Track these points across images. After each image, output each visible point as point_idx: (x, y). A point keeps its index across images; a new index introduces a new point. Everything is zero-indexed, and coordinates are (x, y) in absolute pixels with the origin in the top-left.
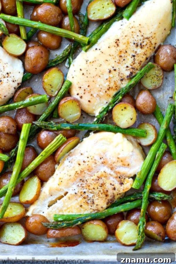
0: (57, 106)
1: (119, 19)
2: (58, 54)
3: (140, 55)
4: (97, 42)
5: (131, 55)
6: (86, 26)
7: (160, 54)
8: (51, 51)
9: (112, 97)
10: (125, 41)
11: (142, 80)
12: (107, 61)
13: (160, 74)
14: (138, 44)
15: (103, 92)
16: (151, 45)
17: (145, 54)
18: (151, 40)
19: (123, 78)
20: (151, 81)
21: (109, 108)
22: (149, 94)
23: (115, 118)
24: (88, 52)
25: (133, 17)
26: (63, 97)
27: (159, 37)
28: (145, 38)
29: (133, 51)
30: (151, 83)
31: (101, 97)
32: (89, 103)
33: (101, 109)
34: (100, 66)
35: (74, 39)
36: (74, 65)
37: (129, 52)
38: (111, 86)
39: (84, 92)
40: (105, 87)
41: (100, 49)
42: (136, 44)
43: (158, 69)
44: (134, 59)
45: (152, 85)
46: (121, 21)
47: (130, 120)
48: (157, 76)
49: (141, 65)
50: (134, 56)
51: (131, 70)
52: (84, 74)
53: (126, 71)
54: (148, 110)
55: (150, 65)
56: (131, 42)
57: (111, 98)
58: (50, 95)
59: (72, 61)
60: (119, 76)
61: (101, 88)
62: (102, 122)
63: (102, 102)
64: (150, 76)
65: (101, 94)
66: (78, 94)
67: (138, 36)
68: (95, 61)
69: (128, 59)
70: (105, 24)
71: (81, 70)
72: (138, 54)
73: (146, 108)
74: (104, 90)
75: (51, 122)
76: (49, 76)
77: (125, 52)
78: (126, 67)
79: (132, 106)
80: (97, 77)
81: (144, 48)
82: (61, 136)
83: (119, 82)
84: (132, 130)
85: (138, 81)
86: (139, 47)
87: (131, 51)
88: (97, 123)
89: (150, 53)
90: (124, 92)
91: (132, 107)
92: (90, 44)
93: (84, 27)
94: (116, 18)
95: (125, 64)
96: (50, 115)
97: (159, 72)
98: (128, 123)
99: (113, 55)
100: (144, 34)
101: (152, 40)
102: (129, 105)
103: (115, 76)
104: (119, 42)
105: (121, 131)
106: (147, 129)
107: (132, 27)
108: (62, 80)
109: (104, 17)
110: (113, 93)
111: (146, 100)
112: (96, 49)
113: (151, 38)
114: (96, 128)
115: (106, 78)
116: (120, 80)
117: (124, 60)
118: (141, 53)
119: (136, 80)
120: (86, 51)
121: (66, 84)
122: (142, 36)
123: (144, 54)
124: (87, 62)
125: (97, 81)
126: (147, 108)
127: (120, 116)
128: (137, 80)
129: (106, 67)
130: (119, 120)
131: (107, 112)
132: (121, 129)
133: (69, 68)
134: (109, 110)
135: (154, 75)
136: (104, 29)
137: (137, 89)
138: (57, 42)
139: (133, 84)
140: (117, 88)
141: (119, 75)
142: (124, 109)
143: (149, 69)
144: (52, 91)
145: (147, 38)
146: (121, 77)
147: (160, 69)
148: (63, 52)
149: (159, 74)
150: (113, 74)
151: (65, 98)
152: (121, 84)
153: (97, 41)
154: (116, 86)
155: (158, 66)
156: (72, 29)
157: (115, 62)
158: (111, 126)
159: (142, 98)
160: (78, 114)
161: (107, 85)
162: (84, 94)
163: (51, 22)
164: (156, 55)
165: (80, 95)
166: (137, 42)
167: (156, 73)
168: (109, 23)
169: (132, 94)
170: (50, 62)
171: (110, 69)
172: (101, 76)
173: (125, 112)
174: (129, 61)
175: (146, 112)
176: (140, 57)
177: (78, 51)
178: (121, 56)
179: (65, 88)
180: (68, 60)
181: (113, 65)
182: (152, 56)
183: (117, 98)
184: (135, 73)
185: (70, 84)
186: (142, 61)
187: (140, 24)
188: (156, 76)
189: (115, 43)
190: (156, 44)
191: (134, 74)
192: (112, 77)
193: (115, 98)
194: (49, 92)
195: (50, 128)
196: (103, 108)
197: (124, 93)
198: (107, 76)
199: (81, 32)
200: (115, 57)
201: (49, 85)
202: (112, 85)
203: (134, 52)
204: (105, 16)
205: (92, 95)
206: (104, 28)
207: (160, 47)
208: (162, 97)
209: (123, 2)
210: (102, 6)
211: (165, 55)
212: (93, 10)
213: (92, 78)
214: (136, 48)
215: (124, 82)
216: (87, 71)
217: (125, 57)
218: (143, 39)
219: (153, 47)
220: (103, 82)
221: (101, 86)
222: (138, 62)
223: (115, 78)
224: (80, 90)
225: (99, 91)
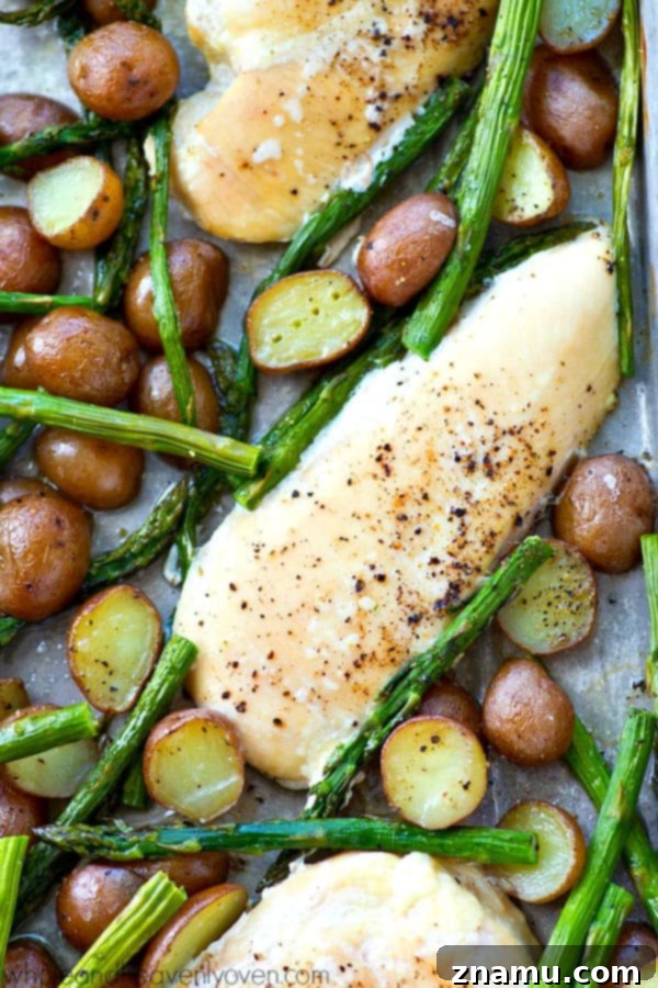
0: (138, 753)
1: (387, 358)
2: (129, 527)
3: (486, 506)
4: (299, 466)
5: (448, 510)
6: (244, 397)
7: (573, 499)
8: (96, 515)
9: (377, 695)
10: (417, 449)
11: (504, 616)
12: (347, 540)
13: (580, 586)
14: (473, 458)
15: (335, 679)
16: (530, 458)
17: (508, 501)
18: (528, 439)
19: (417, 611)
20: (543, 616)
21: (366, 745)
22: (536, 675)
23: (394, 789)
24: (260, 511)
25: (448, 345)
26: (163, 711)
27: (564, 424)
28: (504, 433)
29: (456, 490)
30: (547, 625)
31: (326, 702)
32: (276, 730)
33: (333, 755)
34: (315, 566)
35: (197, 454)
36: (201, 572)
37: (437, 495)
38: (368, 651)
39: (252, 686)
40: (343, 655)
41: (310, 494)
42: (464, 459)
43: (572, 562)
44: (463, 525)
45: (548, 636)
46: (395, 366)
47: (461, 788)
48: (570, 593)
50: (460, 513)
51: (454, 575)
52: (249, 606)
53: (428, 578)
54: (536, 742)
55: (536, 548)
56: (442, 455)
57: (373, 704)
58: (106, 705)
59: (194, 554)
60: (400, 603)
61: (326, 662)
62: (339, 811)
63: (333, 722)
64: (540, 594)
65: (330, 685)
66: (226, 696)
67: (471, 424)
68: (294, 545)
69: (437, 528)
70: (329, 381)
71: (233, 587)
72: (478, 502)
73: (528, 735)
74: (339, 668)
75: (113, 824)
76: (95, 623)
77: (419, 496)
78: (428, 560)
79: (465, 730)
80: (304, 613)
81: (501, 476)
82: (161, 879)
83: (404, 630)
84: (472, 837)
85: (487, 620)
86: (479, 473)
87: (447, 491)
88: (320, 816)
89: (530, 497)
90: (428, 671)
91: (463, 734)
92: (268, 474)
93: (238, 401)
94: (375, 352)
95: (425, 549)
96: (109, 796)
97: (577, 577)
98: (455, 807)
99: (368, 516)
100: (495, 413)
101: (532, 436)
102: (451, 724)
103: (381, 603)
104: (394, 458)
105: (422, 843)
106: (540, 827)
107: (445, 388)
108: (153, 639)
109: (320, 353)
110: (379, 678)
111: (526, 701)
112: (296, 494)
113: (529, 431)
114: (312, 840)
115: (345, 617)
116: (406, 618)
117: (418, 532)
118: (491, 497)
119: (475, 615)
120: (252, 505)
121: (172, 654)
122: (491, 423)
123: (504, 502)
124: (257, 551)
125: (305, 630)
126: (534, 733)
127: (416, 778)
128: (480, 614)
129: (343, 569)
130: (411, 793)
131: (361, 764)
132: (425, 832)
134: (366, 754)
135: (554, 589)
136: (325, 405)
137: (487, 660)
138: (125, 474)
139: (463, 636)
140: (393, 654)
141: (399, 599)
142: (430, 745)
143: (532, 564)
144: (113, 689)
145: (511, 432)
146: (412, 607)
147: (579, 562)
148: (151, 519)
149: (576, 585)
150: (371, 597)
151: (173, 716)
152: (410, 639)
153: (298, 460)
154: (392, 649)
155: (571, 550)
156: (183, 412)
157: (381, 541)
158: (378, 825)
159: (507, 693)
160: (235, 780)
161: (351, 646)
162: (254, 690)
163: (92, 388)
164: (558, 501)
165: (236, 698)
166: (470, 452)
167: (561, 580)
168: (345, 379)
170: (96, 565)
171: (358, 575)
172: (323, 607)
173: (436, 756)
174: (441, 536)
175: (529, 752)
176: (485, 515)
177: (219, 509)
178: (403, 518)
179: (169, 673)
180: (174, 551)
181: (372, 557)
183: (399, 702)
184: (469, 584)
185: (192, 654)
186: (496, 530)
187: (477, 371)
188: (564, 595)
189: (373, 460)
190: (552, 453)
191: (465, 594)
192: (370, 612)
193: (391, 700)
194: (101, 695)
195: (112, 853)
196: (341, 747)
197: (429, 677)
198: (347, 605)
199: (224, 425)
200: (379, 521)
201: (100, 665)
202: (373, 643)
203: (458, 496)
204: (328, 350)
206: (325, 400)
207: (573, 466)
208: (598, 688)
209: (398, 283)
210: (311, 306)
211: (597, 499)
212: (273, 325)
213: (282, 619)
214: (466, 476)
215: (426, 627)
216: (260, 589)
217: (422, 517)
218: (495, 435)
219: (541, 469)
220: (330, 634)
221: (325, 654)
222: (480, 536)
223: (382, 610)
224: (236, 676)
225: (317, 673)
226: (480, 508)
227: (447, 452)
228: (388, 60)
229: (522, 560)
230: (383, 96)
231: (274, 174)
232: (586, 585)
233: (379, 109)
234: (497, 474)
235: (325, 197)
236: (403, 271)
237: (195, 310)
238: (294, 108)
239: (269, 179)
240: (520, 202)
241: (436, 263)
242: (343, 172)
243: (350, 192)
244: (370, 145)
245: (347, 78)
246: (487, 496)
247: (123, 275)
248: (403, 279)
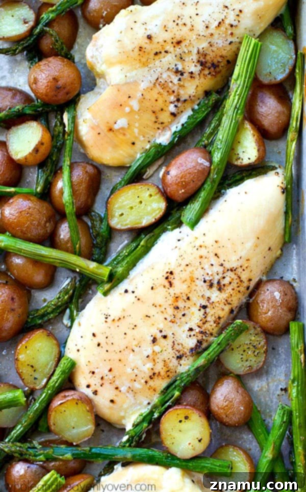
0: (45, 410)
1: (173, 226)
2: (48, 298)
3: (217, 305)
4: (128, 277)
5: (198, 305)
6: (105, 239)
7: (259, 302)
8: (33, 291)
9: (160, 392)
10: (185, 275)
11: (222, 356)
12: (149, 317)
13: (259, 344)
14: (212, 281)
15: (140, 384)
16: (239, 283)
17: (227, 302)
18: (239, 273)
19: (181, 353)
20: (241, 356)
21: (153, 415)
22: (236, 386)
23: (165, 438)
24: (109, 297)
26: (58, 391)
27: (257, 266)
28: (228, 270)
29: (203, 296)
30: (242, 361)
31: (136, 393)
32: (111, 404)
33: (137, 418)
34: (133, 329)
35: (80, 270)
37: (194, 298)
38: (157, 371)
39: (101, 383)
40: (145, 373)
41: (133, 292)
42: (208, 281)
43: (256, 332)
44: (205, 313)
45: (243, 366)
46: (177, 230)
47: (197, 441)
48: (254, 346)
49: (220, 325)
50: (205, 307)
51: (200, 337)
52: (101, 345)
53: (187, 337)
54: (234, 419)
55: (239, 326)
56: (197, 279)
57: (158, 395)
58: (32, 386)
59: (77, 315)
60: (173, 349)
61: (136, 376)
62: (139, 444)
63: (138, 402)
64: (240, 346)
65: (137, 386)
66: (88, 386)
67: (212, 265)
68: (124, 317)
69: (193, 313)
70: (146, 236)
71: (94, 335)
72: (213, 302)
73: (231, 416)
74: (142, 378)
75: (33, 443)
76: (28, 348)
77: (185, 298)
78: (188, 329)
79: (201, 414)
80: (127, 352)
81: (225, 291)
82: (54, 474)
83: (175, 362)
84: (201, 463)
85: (215, 358)
86: (215, 289)
87: (199, 296)
88: (130, 446)
90: (185, 381)
91: (200, 416)
92: (114, 280)
93: (101, 242)
94: (168, 223)
95: (186, 323)
96: (32, 427)
98: (194, 449)
99: (160, 306)
100: (224, 261)
101: (241, 272)
102: (195, 411)
103: (164, 349)
104: (174, 278)
105: (178, 464)
106: (234, 458)
107: (201, 246)
108: (55, 355)
109: (142, 223)
110: (162, 384)
111: (230, 400)
112: (126, 291)
113: (240, 270)
114: (125, 458)
115: (147, 355)
116: (175, 357)
117: (184, 315)
118: (220, 300)
119: (209, 357)
120: (106, 294)
121: (63, 364)
122: (222, 265)
123: (226, 303)
124: (106, 318)
125: (127, 359)
126: (233, 415)
127: (175, 434)
128: (211, 356)
129: (147, 331)
130: (173, 441)
131: (150, 423)
132: (179, 459)
133: (71, 327)
134: (153, 420)
135: (247, 344)
136: (143, 248)
137: (213, 373)
138: (46, 275)
139: (203, 366)
140: (168, 373)
141: (173, 347)
142: (183, 420)
143: (237, 333)
144: (35, 379)
145: (231, 270)
146: (179, 351)
147: (260, 332)
148: (58, 296)
149: (258, 343)
150: (160, 346)
151: (62, 394)
152: (177, 366)
153: (128, 274)
154: (168, 371)
155: (257, 326)
156: (75, 248)
157: (166, 319)
158: (155, 453)
159: (222, 395)
160: (90, 427)
161: (148, 369)
162: (101, 386)
163: (31, 235)
164: (251, 301)
165: (93, 388)
166: (211, 278)
167: (251, 340)
168: (153, 236)
169: (203, 382)
170: (31, 317)
171: (153, 335)
172: (136, 349)
173: (186, 425)
174: (195, 318)
175: (230, 422)
176: (216, 308)
177: (90, 292)
178: (177, 308)
179: (62, 374)
180: (68, 311)
181: (161, 326)
182: (244, 304)
183: (170, 395)
184: (206, 341)
185: (73, 365)
186: (221, 316)
187: (217, 240)
188: (251, 347)
189: (164, 278)
190: (250, 280)
191: (204, 345)
192: (159, 353)
193: (166, 394)
194: (29, 381)
195: (31, 457)
196: (141, 415)
197: (185, 385)
198: (148, 349)
199: (94, 253)
200: (165, 309)
201: (29, 367)
202: (159, 368)
203: (204, 299)
204: (145, 222)
205: (117, 388)
206: (142, 246)
207: (259, 284)
208: (264, 390)
209: (180, 192)
210: (139, 200)
211: (270, 304)
212: (120, 208)
213: (116, 353)
214: (208, 289)
215: (185, 361)
216: (107, 338)
217: (186, 308)
218: (223, 271)
219: (244, 287)
220: (139, 363)
221: (136, 371)
222: (213, 318)
223: (164, 353)
224: (93, 378)
225: (132, 380)
226: (214, 306)
227: (200, 278)
228: (182, 83)
229: (232, 332)
230: (178, 100)
231: (124, 135)
232: (262, 343)
233: (176, 106)
234: (223, 289)
235: (148, 147)
236: (184, 187)
237: (83, 198)
238: (135, 104)
239: (121, 137)
240: (241, 155)
241: (200, 183)
242: (157, 135)
243: (160, 145)
244: (171, 123)
245: (162, 91)
246: (218, 299)
247: (50, 178)
248: (183, 191)
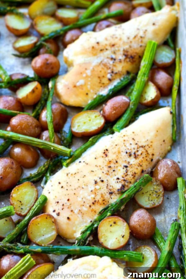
0: (27, 225)
1: (108, 134)
3: (134, 166)
5: (123, 166)
7: (158, 168)
8: (24, 169)
9: (98, 213)
10: (116, 150)
11: (137, 197)
12: (93, 171)
14: (131, 153)
15: (86, 207)
16: (147, 154)
18: (147, 149)
19: (112, 191)
20: (148, 198)
21: (94, 226)
23: (101, 237)
26: (36, 214)
27: (157, 148)
28: (140, 147)
30: (149, 200)
31: (83, 214)
34: (83, 177)
35: (54, 149)
37: (120, 162)
38: (97, 200)
39: (62, 208)
40: (89, 200)
42: (128, 153)
43: (157, 184)
44: (127, 170)
45: (149, 203)
47: (121, 237)
48: (156, 192)
49: (136, 178)
50: (126, 167)
51: (123, 183)
52: (63, 187)
53: (116, 183)
54: (145, 230)
55: (147, 178)
56: (122, 151)
57: (97, 215)
60: (107, 188)
61: (84, 202)
63: (85, 220)
64: (148, 192)
65: (85, 209)
66: (54, 211)
67: (131, 144)
68: (78, 172)
69: (119, 170)
71: (59, 183)
72: (131, 164)
73: (142, 226)
74: (88, 204)
75: (17, 244)
76: (19, 190)
77: (115, 162)
78: (116, 178)
79: (124, 220)
80: (79, 189)
82: (28, 256)
83: (108, 195)
85: (132, 195)
86: (132, 157)
87: (123, 161)
88: (79, 245)
90: (114, 208)
91: (123, 222)
92: (72, 158)
94: (105, 133)
95: (115, 175)
97: (159, 188)
98: (119, 242)
99: (100, 166)
100: (138, 142)
102: (120, 219)
103: (102, 187)
105: (109, 254)
106: (144, 253)
107: (124, 136)
109: (90, 130)
110: (100, 208)
113: (147, 147)
114: (75, 250)
115: (91, 190)
116: (109, 192)
118: (135, 163)
119: (129, 193)
120: (67, 166)
121: (40, 200)
122: (136, 144)
123: (139, 165)
124: (67, 174)
125: (79, 193)
126: (144, 225)
127: (108, 234)
128: (130, 193)
129: (91, 178)
130: (106, 238)
131: (92, 231)
132: (109, 250)
135: (152, 190)
140: (104, 202)
141: (107, 187)
142: (113, 224)
143: (146, 182)
144: (22, 209)
145: (142, 147)
146: (110, 190)
147: (159, 184)
149: (158, 190)
150: (99, 186)
152: (109, 198)
154: (104, 200)
155: (157, 181)
156: (51, 140)
157: (103, 172)
159: (137, 215)
160: (54, 233)
161: (92, 198)
162: (62, 209)
164: (154, 170)
165: (57, 212)
166: (130, 151)
167: (154, 188)
168: (97, 137)
170: (22, 180)
171: (96, 180)
172: (85, 187)
173: (115, 228)
174: (121, 172)
176: (133, 168)
178: (110, 167)
179: (38, 204)
180: (44, 178)
181: (100, 176)
183: (105, 215)
184: (127, 186)
185: (45, 200)
186: (136, 172)
187: (133, 132)
188: (154, 192)
189: (103, 153)
192: (98, 189)
193: (102, 215)
194: (18, 210)
195: (15, 251)
197: (114, 210)
198: (92, 187)
200: (103, 168)
201: (19, 202)
202: (98, 198)
203: (126, 162)
205: (72, 211)
206: (90, 141)
208: (163, 221)
209: (113, 113)
210: (88, 119)
211: (165, 167)
212: (78, 122)
213: (72, 190)
214: (129, 157)
215: (114, 196)
216: (67, 183)
217: (115, 167)
218: (137, 147)
220: (86, 194)
221: (84, 200)
222: (131, 173)
223: (102, 190)
224: (58, 206)
225: (81, 205)
226: (132, 166)
227: (123, 151)
228: (114, 64)
229: (143, 180)
230: (112, 72)
231: (82, 89)
232: (161, 190)
233: (111, 75)
234: (137, 157)
235: (95, 96)
236: (115, 110)
237: (57, 119)
238: (89, 72)
239: (80, 90)
240: (147, 98)
241: (124, 109)
242: (100, 90)
244: (108, 84)
245: (103, 67)
246: (134, 163)
